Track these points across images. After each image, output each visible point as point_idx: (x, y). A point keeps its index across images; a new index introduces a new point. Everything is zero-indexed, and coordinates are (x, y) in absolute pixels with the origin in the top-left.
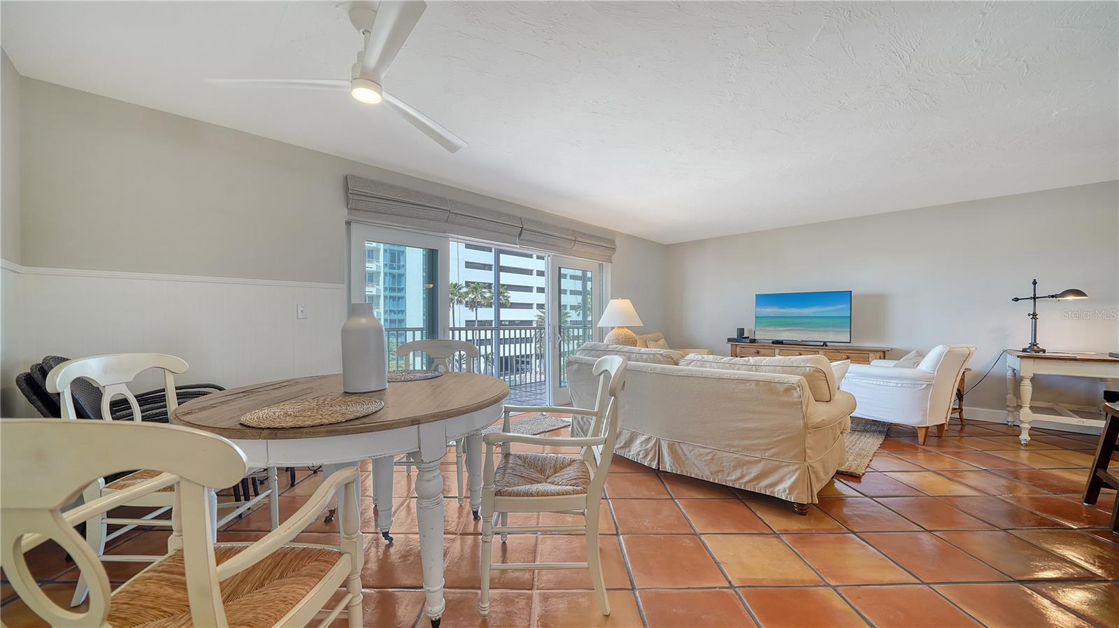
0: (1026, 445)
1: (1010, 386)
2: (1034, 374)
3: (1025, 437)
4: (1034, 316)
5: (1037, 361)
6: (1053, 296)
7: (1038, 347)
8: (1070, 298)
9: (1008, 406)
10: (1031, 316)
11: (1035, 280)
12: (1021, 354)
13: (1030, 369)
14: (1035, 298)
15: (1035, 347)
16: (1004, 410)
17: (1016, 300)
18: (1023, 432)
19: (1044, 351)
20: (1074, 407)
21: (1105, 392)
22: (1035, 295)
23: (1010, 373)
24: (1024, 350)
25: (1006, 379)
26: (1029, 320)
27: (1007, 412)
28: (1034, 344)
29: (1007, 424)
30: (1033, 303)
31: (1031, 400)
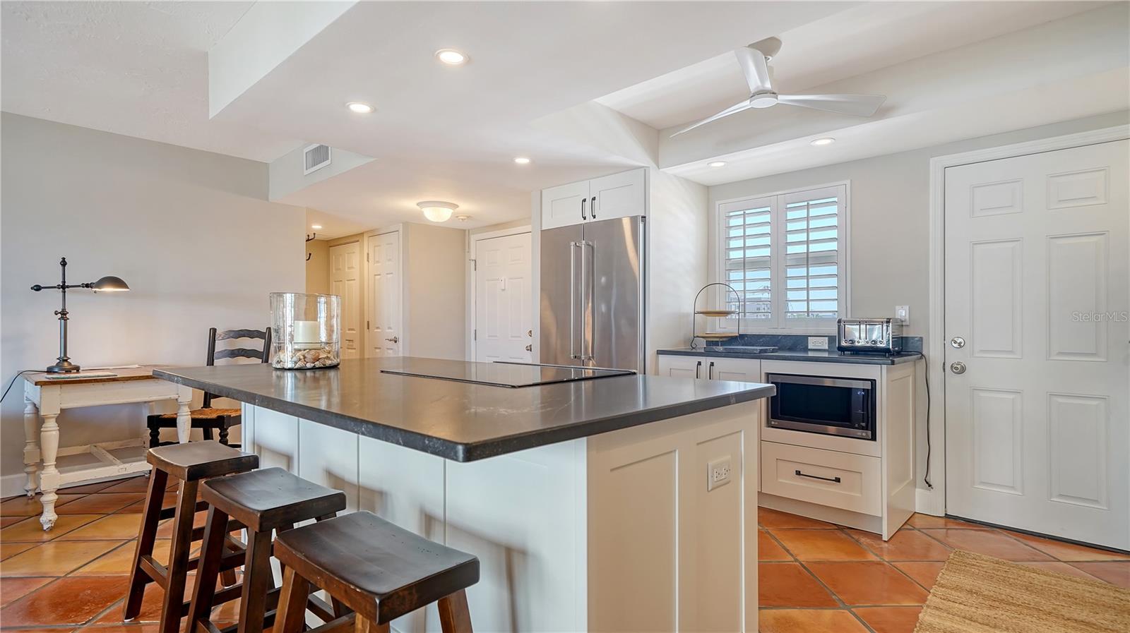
0: (51, 530)
1: (29, 429)
2: (61, 410)
3: (49, 516)
4: (64, 314)
5: (66, 387)
6: (87, 286)
7: (70, 364)
8: (108, 289)
9: (27, 465)
10: (59, 316)
11: (64, 259)
12: (44, 377)
13: (55, 401)
14: (64, 287)
15: (66, 364)
16: (21, 473)
17: (38, 288)
18: (46, 510)
19: (77, 369)
20: (115, 445)
21: (150, 418)
22: (64, 282)
23: (29, 409)
24: (50, 371)
25: (23, 420)
26: (56, 322)
27: (25, 474)
28: (64, 359)
29: (26, 495)
30: (61, 294)
31: (59, 447)
